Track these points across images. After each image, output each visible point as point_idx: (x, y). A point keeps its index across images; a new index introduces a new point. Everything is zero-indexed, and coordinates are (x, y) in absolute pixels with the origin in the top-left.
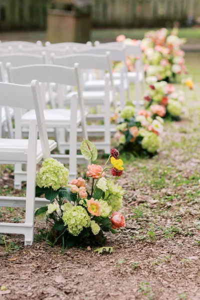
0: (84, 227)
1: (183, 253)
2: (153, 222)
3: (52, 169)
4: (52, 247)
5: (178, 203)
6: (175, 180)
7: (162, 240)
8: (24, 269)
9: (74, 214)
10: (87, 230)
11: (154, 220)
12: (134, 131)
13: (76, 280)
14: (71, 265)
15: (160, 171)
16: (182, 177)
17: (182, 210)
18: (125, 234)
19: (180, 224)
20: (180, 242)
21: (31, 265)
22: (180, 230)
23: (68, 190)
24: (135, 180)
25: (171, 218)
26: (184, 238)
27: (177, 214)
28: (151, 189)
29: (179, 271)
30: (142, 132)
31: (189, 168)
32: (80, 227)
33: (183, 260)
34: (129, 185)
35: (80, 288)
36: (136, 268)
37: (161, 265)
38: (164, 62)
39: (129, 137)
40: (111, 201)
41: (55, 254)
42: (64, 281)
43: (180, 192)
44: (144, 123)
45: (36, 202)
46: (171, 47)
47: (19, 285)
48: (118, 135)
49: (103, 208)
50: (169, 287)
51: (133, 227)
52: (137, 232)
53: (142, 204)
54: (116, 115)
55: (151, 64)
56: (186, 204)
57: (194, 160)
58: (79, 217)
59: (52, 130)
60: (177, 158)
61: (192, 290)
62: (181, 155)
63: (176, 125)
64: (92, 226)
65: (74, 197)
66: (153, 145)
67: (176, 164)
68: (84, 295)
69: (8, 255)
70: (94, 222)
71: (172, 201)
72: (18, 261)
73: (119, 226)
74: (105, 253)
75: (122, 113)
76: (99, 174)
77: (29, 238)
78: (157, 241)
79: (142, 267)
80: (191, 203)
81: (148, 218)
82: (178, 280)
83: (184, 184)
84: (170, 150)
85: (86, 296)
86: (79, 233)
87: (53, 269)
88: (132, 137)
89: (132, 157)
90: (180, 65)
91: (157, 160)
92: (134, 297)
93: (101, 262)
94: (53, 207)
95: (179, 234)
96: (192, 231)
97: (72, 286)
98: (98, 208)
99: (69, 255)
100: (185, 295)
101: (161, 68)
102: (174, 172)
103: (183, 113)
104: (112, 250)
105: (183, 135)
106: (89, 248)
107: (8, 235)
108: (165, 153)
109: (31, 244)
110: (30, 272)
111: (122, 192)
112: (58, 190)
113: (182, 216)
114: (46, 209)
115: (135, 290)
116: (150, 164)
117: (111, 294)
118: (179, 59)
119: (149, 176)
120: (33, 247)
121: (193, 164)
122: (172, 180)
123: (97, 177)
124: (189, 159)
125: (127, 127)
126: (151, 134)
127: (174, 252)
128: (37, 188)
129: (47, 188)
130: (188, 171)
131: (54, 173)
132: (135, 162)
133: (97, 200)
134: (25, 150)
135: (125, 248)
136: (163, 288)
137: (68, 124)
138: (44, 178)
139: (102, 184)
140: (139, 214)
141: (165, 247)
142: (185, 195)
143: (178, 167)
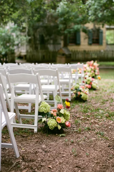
0: (55, 127)
1: (91, 137)
2: (81, 125)
3: (44, 106)
4: (44, 134)
5: (91, 118)
6: (91, 110)
7: (84, 132)
8: (32, 142)
9: (52, 122)
10: (56, 128)
11: (82, 124)
12: (79, 93)
13: (50, 147)
14: (49, 141)
15: (87, 107)
16: (94, 109)
17: (92, 121)
18: (71, 129)
19: (91, 126)
20: (90, 133)
21: (35, 140)
22: (90, 128)
23: (50, 113)
24: (78, 110)
25: (88, 124)
26: (91, 131)
27: (90, 122)
28: (83, 113)
29: (88, 144)
30: (82, 93)
31: (97, 106)
32: (53, 127)
33: (90, 140)
34: (75, 112)
35: (51, 150)
36: (72, 142)
37: (82, 141)
38: (93, 72)
39: (77, 95)
40: (66, 117)
41: (44, 136)
42: (45, 147)
43: (92, 114)
44: (82, 90)
45: (38, 117)
46: (94, 66)
47: (29, 148)
48: (73, 94)
49: (62, 120)
50: (83, 150)
51: (74, 127)
52: (75, 129)
53: (79, 119)
54: (73, 87)
55: (88, 72)
56: (94, 119)
57: (99, 103)
58: (53, 123)
59: (51, 93)
60: (93, 102)
61: (92, 152)
62: (94, 101)
63: (94, 92)
64: (58, 126)
65: (52, 116)
66: (85, 98)
67: (92, 104)
68: (51, 153)
69: (27, 136)
70: (59, 125)
71: (89, 117)
72: (30, 139)
73: (68, 126)
74: (62, 136)
75: (75, 87)
76: (61, 108)
77: (36, 130)
78: (82, 132)
79: (75, 142)
80: (96, 118)
81: (80, 123)
82: (87, 147)
83: (94, 111)
84: (91, 100)
85: (52, 153)
86: (53, 129)
87: (42, 142)
88: (78, 95)
89: (78, 102)
90: (98, 72)
91: (86, 103)
92: (70, 154)
93: (60, 140)
94: (44, 119)
95: (90, 129)
96: (95, 128)
97: (48, 149)
98: (60, 120)
99: (49, 137)
100: (89, 154)
101: (91, 73)
102: (91, 107)
103: (97, 88)
104: (65, 135)
105: (96, 95)
106: (57, 134)
107: (30, 129)
108: (89, 100)
109: (36, 132)
110: (34, 143)
111: (70, 114)
112: (46, 113)
113: (92, 123)
114: (42, 120)
115: (70, 151)
116: (84, 105)
117: (61, 153)
118: (97, 71)
119: (82, 108)
120: (37, 134)
121: (98, 105)
122: (90, 110)
123: (61, 109)
124: (97, 103)
125: (76, 91)
126: (84, 94)
127: (87, 136)
128: (39, 112)
129: (42, 112)
130: (96, 107)
131: (45, 107)
132: (79, 104)
133: (60, 117)
134: (35, 99)
135: (70, 134)
136: (81, 151)
137: (54, 90)
138: (41, 109)
139: (62, 111)
140: (77, 122)
141: (84, 134)
142: (94, 115)
143: (93, 106)
